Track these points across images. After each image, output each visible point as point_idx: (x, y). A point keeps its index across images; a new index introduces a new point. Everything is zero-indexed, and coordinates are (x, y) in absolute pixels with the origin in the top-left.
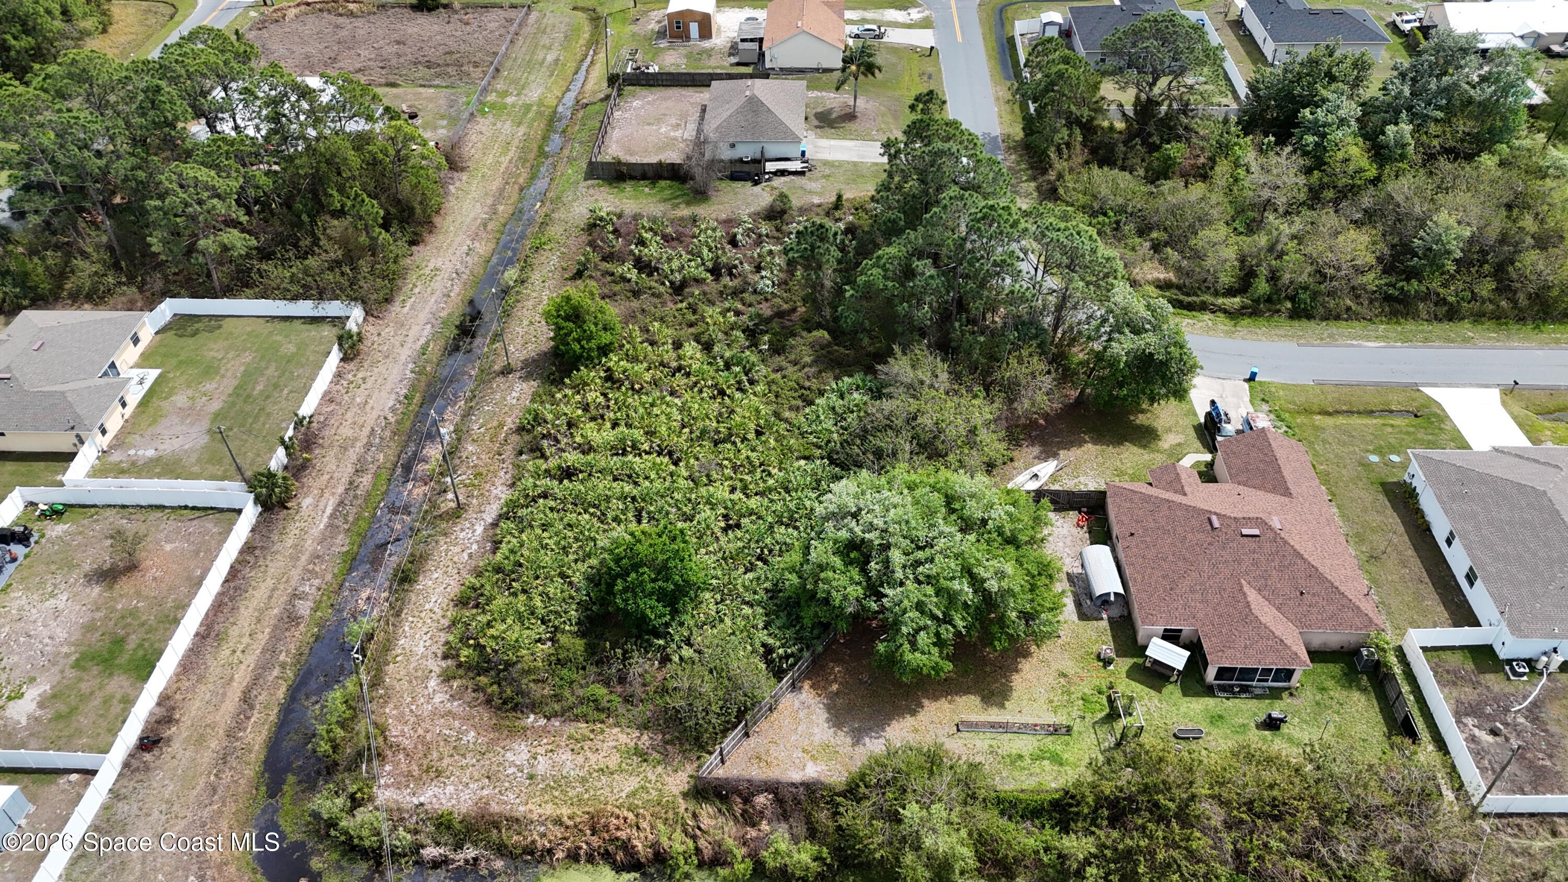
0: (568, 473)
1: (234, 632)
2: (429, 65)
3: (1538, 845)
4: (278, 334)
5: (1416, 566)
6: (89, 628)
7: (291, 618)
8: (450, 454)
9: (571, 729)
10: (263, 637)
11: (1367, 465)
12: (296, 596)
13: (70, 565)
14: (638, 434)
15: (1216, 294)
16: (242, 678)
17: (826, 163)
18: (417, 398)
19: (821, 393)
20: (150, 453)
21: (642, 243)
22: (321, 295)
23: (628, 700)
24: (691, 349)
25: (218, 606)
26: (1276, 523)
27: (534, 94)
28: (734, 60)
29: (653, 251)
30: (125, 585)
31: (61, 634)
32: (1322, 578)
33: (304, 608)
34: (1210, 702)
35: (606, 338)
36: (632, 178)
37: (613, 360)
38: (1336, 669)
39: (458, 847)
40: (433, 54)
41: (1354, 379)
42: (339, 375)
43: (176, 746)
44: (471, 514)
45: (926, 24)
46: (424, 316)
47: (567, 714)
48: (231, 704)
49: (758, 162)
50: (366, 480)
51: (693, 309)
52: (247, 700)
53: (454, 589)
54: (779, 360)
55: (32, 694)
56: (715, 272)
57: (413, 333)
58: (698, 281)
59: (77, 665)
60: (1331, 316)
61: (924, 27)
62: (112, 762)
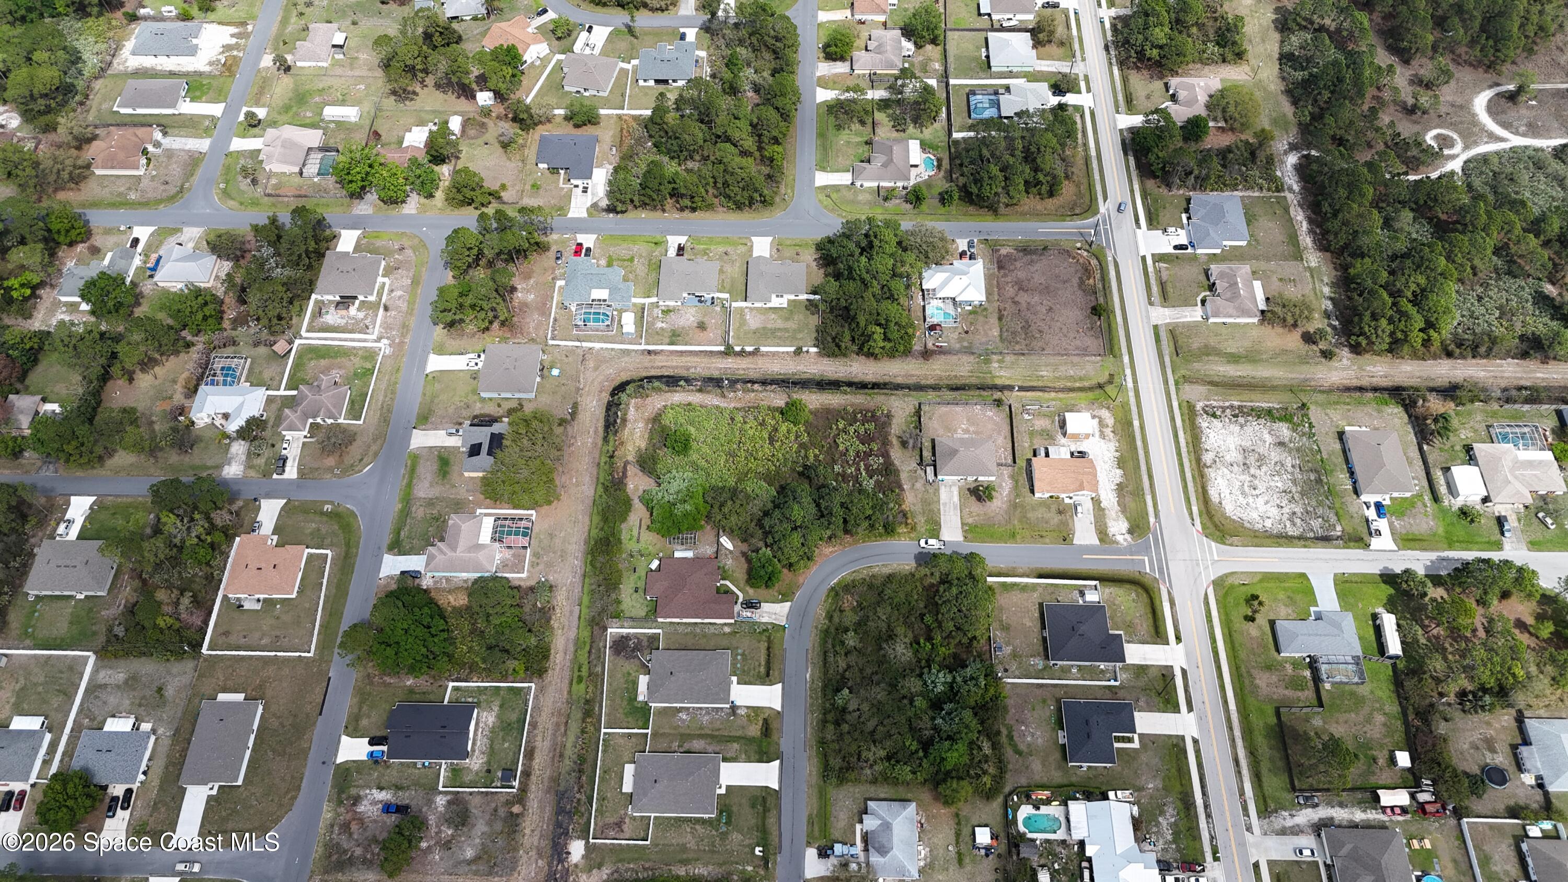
1: (685, 358)
7: (688, 369)
9: (647, 435)
10: (680, 365)
16: (670, 364)
18: (780, 377)
22: (818, 337)
23: (652, 444)
25: (693, 352)
30: (697, 330)
31: (681, 324)
33: (692, 370)
40: (1038, 326)
42: (782, 353)
43: (651, 358)
44: (724, 401)
46: (823, 369)
47: (650, 433)
48: (661, 364)
50: (743, 373)
52: (661, 367)
53: (694, 402)
55: (664, 325)
59: (672, 330)
61: (1101, 540)
62: (643, 347)
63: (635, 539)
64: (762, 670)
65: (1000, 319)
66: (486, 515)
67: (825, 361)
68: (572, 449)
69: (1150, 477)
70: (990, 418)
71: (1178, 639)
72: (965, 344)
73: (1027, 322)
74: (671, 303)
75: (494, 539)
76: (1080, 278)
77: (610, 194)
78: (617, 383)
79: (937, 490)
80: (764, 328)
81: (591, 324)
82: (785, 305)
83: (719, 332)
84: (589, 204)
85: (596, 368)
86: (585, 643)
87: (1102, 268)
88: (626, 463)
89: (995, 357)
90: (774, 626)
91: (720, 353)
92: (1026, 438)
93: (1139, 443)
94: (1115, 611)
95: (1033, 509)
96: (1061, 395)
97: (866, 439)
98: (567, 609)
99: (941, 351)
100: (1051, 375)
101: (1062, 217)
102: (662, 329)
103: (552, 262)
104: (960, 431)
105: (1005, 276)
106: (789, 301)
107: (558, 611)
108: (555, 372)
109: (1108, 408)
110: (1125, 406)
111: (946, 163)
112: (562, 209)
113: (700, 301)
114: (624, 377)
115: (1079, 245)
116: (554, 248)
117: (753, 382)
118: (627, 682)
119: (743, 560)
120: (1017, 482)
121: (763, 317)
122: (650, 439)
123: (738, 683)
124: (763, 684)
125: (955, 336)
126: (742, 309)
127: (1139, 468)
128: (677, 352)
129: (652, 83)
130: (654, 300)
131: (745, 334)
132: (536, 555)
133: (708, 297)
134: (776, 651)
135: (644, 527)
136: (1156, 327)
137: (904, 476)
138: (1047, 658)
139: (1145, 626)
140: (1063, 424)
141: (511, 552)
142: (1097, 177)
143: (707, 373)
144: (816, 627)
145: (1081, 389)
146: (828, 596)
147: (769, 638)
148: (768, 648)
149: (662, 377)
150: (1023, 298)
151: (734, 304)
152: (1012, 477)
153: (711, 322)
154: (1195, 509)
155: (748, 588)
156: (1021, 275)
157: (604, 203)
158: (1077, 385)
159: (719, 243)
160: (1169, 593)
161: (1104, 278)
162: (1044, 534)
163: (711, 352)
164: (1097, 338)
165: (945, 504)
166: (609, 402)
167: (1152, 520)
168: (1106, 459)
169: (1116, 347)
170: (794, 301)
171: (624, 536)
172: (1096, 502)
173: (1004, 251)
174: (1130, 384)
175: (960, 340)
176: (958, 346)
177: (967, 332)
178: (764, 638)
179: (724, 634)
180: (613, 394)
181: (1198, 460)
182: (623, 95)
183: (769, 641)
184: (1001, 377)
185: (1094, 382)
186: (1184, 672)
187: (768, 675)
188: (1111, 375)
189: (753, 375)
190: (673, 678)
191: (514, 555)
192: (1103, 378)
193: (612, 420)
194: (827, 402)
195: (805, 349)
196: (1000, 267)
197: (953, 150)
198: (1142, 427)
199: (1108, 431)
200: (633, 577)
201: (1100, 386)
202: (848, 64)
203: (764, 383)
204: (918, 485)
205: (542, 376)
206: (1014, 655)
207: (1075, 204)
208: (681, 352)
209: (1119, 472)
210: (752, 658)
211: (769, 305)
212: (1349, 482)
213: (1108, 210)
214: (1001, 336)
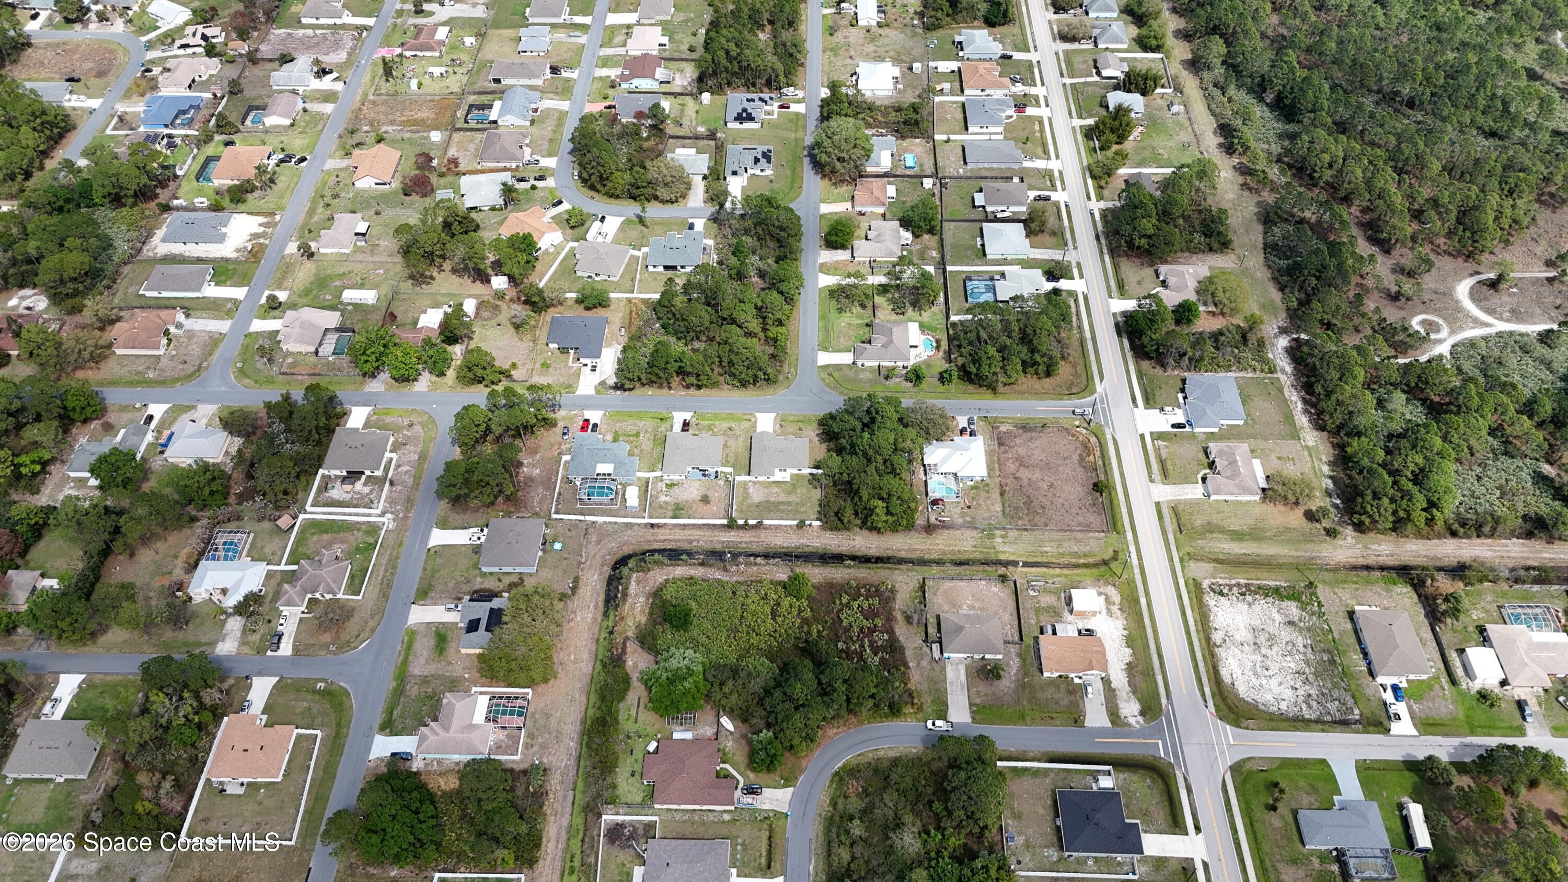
1: (686, 531)
2: (1027, 503)
8: (756, 565)
9: (647, 610)
10: (685, 538)
16: (672, 537)
18: (784, 550)
22: (821, 510)
23: (653, 620)
25: (693, 525)
30: (701, 503)
33: (695, 544)
40: (1041, 501)
42: (785, 526)
43: (652, 531)
44: (726, 574)
46: (827, 542)
47: (651, 608)
49: (939, 642)
50: (745, 546)
52: (666, 541)
55: (667, 499)
59: (676, 504)
61: (1113, 722)
62: (646, 521)
63: (632, 719)
64: (763, 861)
65: (1002, 494)
66: (481, 693)
67: (828, 534)
68: (572, 624)
69: (1160, 657)
70: (995, 594)
71: (1198, 829)
72: (968, 519)
73: (1029, 497)
74: (675, 477)
75: (488, 719)
76: (1080, 455)
77: (619, 372)
78: (619, 556)
79: (943, 669)
80: (767, 502)
81: (595, 498)
82: (788, 479)
83: (723, 505)
84: (597, 383)
85: (598, 542)
86: (578, 830)
87: (1101, 446)
88: (627, 639)
89: (998, 533)
90: (776, 813)
91: (723, 526)
92: (1033, 615)
93: (1147, 621)
94: (1130, 798)
95: (1042, 688)
96: (1066, 571)
97: (870, 614)
98: (561, 793)
99: (944, 526)
100: (1055, 550)
101: (1060, 396)
102: (666, 502)
103: (558, 438)
104: (965, 607)
105: (1006, 452)
106: (792, 476)
107: (551, 796)
108: (558, 546)
109: (1114, 585)
110: (1131, 583)
111: (944, 345)
112: (570, 387)
113: (704, 475)
114: (627, 550)
115: (1077, 423)
116: (561, 424)
117: (755, 555)
118: (621, 873)
119: (744, 742)
120: (1024, 660)
121: (766, 491)
122: (651, 614)
123: (738, 876)
124: (764, 876)
125: (958, 510)
126: (745, 483)
127: (1148, 647)
128: (680, 525)
129: (661, 269)
130: (659, 474)
131: (748, 507)
132: (530, 736)
133: (712, 471)
134: (777, 840)
135: (642, 706)
136: (1158, 504)
137: (909, 654)
138: (1061, 848)
139: (1161, 815)
140: (1069, 601)
141: (505, 732)
142: (1092, 357)
143: (708, 547)
144: (820, 815)
145: (1086, 566)
146: (832, 781)
147: (771, 826)
148: (770, 838)
149: (665, 550)
150: (1024, 474)
151: (738, 478)
152: (1019, 655)
153: (714, 496)
154: (1207, 690)
155: (749, 772)
156: (1022, 451)
157: (612, 380)
158: (1082, 561)
159: (724, 419)
160: (1185, 779)
161: (1104, 456)
162: (1054, 715)
163: (714, 525)
164: (1099, 514)
165: (952, 683)
166: (610, 576)
167: (1164, 701)
168: (1115, 637)
169: (1119, 524)
170: (797, 475)
171: (622, 717)
172: (1106, 681)
173: (1003, 428)
174: (1135, 561)
175: (963, 515)
176: (960, 521)
177: (969, 507)
178: (766, 827)
179: (724, 822)
180: (614, 568)
181: (1208, 639)
182: (633, 280)
183: (771, 830)
184: (1005, 552)
185: (1098, 559)
186: (1205, 865)
187: (769, 867)
188: (1116, 552)
189: (755, 548)
190: (669, 870)
191: (508, 736)
192: (1108, 555)
193: (612, 594)
194: (830, 576)
195: (807, 522)
196: (1000, 444)
197: (951, 332)
198: (1149, 605)
199: (1115, 609)
200: (630, 760)
201: (1105, 563)
202: (849, 252)
203: (766, 556)
204: (924, 663)
205: (544, 551)
206: (1028, 846)
207: (1072, 384)
208: (684, 525)
209: (1128, 651)
210: (753, 849)
211: (772, 479)
212: (1364, 663)
213: (1105, 389)
214: (1003, 511)
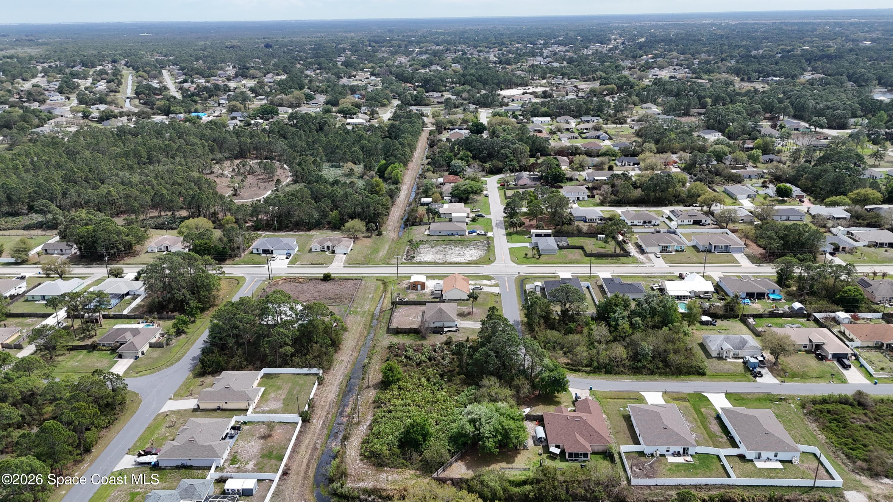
0: (390, 411)
1: (301, 451)
2: (330, 299)
3: (646, 492)
4: (297, 379)
5: (628, 434)
6: (262, 449)
7: (315, 448)
8: (354, 409)
9: (397, 470)
10: (309, 452)
11: (619, 411)
12: (316, 443)
13: (253, 435)
14: (409, 401)
15: (583, 367)
16: (305, 461)
17: (464, 328)
18: (341, 396)
19: (463, 391)
20: (267, 409)
21: (406, 351)
22: (310, 367)
23: (412, 464)
24: (423, 380)
25: (295, 445)
26: (585, 418)
27: (366, 308)
28: (432, 297)
29: (410, 353)
30: (269, 440)
31: (256, 451)
32: (596, 431)
34: (567, 463)
35: (399, 376)
36: (401, 333)
37: (401, 383)
38: (602, 456)
39: (369, 496)
40: (331, 296)
41: (621, 390)
42: (318, 389)
43: (292, 475)
44: (362, 423)
45: (497, 285)
46: (340, 373)
47: (396, 467)
48: (304, 466)
49: (442, 328)
50: (330, 416)
51: (423, 369)
52: (308, 466)
53: (361, 440)
54: (450, 384)
56: (430, 359)
57: (338, 377)
58: (424, 362)
59: (261, 457)
60: (617, 373)
67: (334, 368)
70: (405, 311)
71: (554, 273)
80: (284, 400)
82: (263, 388)
101: (238, 286)
102: (259, 463)
124: (644, 399)
134: (611, 395)
135: (510, 466)
136: (346, 267)
143: (323, 438)
144: (588, 377)
147: (603, 398)
160: (527, 274)
164: (348, 282)
167: (480, 275)
169: (356, 277)
181: (441, 264)
188: (377, 280)
208: (293, 453)
213: (243, 274)
